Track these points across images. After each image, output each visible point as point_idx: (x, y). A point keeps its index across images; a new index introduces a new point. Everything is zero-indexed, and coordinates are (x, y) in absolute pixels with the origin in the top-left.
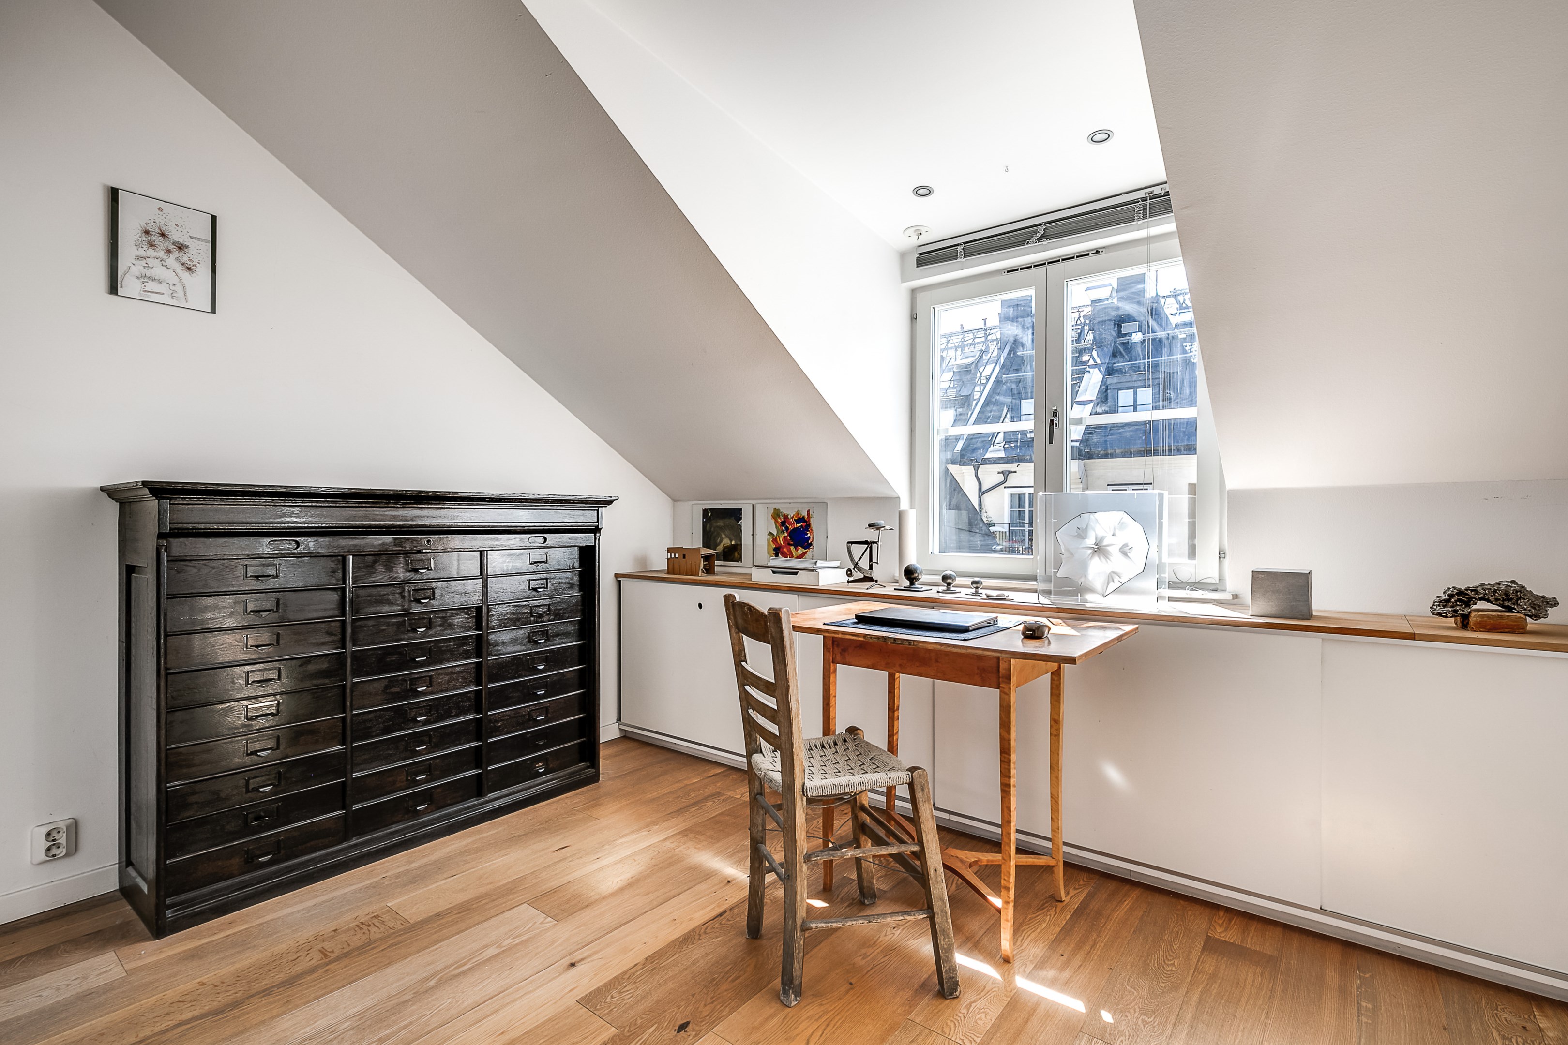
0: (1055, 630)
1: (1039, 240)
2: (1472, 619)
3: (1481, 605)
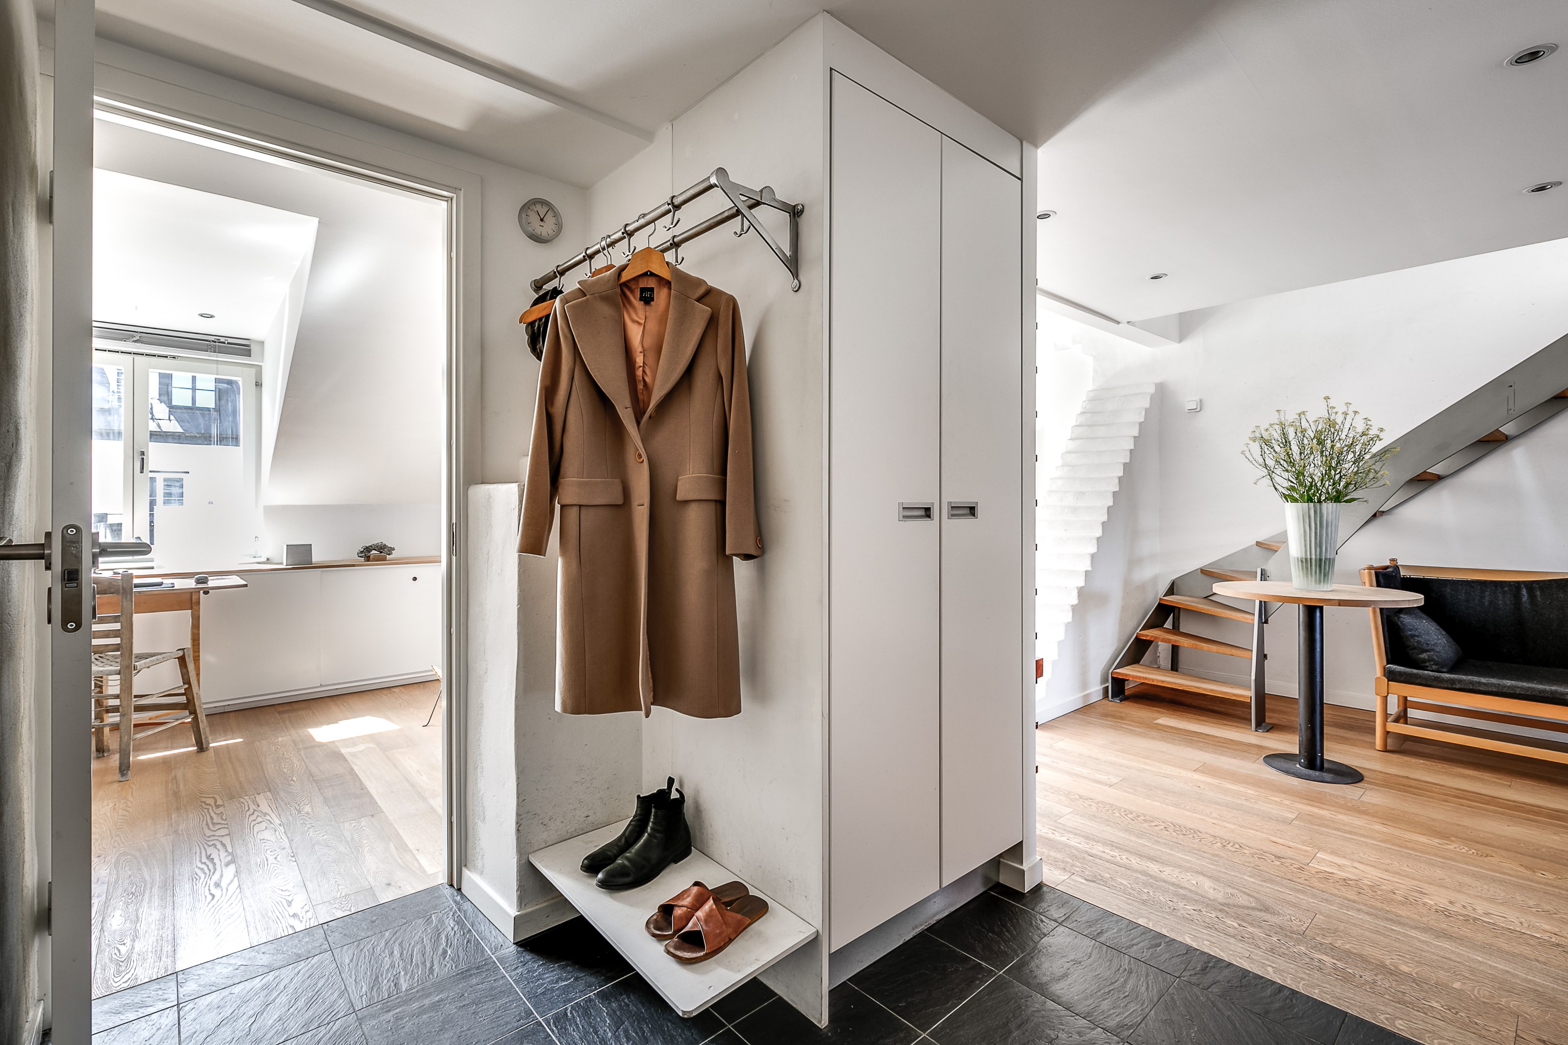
0: (209, 578)
1: (135, 341)
2: (371, 557)
3: (374, 552)
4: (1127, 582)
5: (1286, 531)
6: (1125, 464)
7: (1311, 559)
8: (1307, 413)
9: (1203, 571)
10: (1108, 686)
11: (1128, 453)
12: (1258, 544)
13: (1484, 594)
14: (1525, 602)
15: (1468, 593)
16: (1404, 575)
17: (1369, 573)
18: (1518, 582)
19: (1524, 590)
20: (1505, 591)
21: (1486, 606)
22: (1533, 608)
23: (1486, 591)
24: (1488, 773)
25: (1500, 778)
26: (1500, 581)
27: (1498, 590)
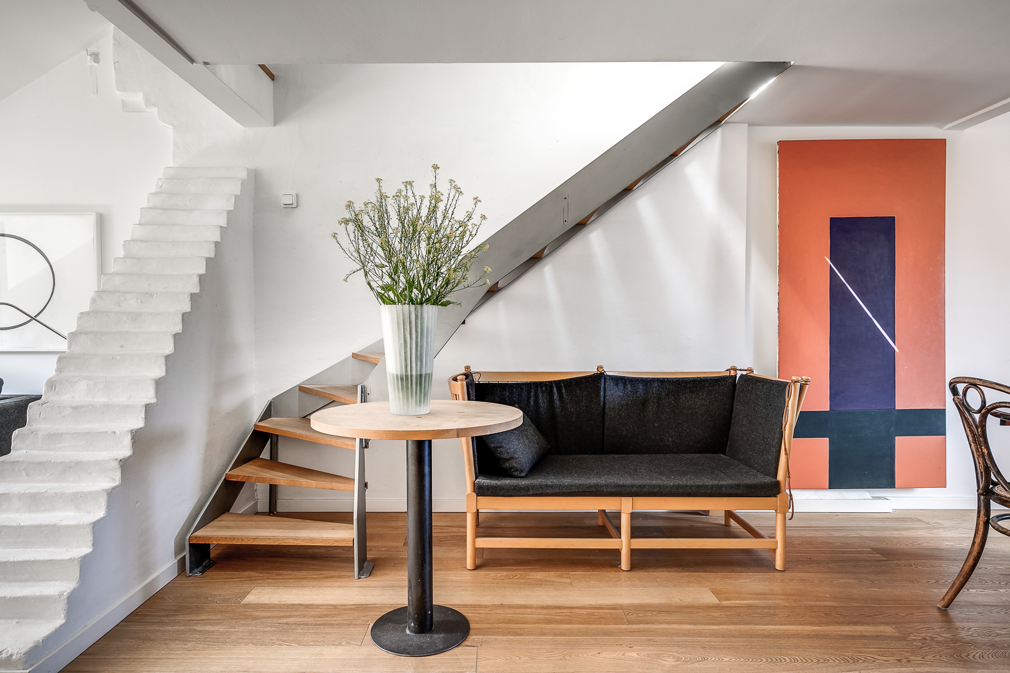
4: (212, 412)
5: (383, 339)
6: (208, 260)
7: (411, 375)
8: (414, 184)
9: (302, 389)
10: (185, 556)
11: (213, 246)
12: (355, 356)
13: (530, 394)
14: (556, 399)
15: (520, 395)
16: (478, 381)
17: (462, 385)
18: (551, 382)
19: (555, 389)
20: (543, 390)
21: (532, 406)
22: (561, 404)
23: (531, 392)
24: (552, 571)
25: (561, 575)
26: (540, 382)
27: (539, 390)
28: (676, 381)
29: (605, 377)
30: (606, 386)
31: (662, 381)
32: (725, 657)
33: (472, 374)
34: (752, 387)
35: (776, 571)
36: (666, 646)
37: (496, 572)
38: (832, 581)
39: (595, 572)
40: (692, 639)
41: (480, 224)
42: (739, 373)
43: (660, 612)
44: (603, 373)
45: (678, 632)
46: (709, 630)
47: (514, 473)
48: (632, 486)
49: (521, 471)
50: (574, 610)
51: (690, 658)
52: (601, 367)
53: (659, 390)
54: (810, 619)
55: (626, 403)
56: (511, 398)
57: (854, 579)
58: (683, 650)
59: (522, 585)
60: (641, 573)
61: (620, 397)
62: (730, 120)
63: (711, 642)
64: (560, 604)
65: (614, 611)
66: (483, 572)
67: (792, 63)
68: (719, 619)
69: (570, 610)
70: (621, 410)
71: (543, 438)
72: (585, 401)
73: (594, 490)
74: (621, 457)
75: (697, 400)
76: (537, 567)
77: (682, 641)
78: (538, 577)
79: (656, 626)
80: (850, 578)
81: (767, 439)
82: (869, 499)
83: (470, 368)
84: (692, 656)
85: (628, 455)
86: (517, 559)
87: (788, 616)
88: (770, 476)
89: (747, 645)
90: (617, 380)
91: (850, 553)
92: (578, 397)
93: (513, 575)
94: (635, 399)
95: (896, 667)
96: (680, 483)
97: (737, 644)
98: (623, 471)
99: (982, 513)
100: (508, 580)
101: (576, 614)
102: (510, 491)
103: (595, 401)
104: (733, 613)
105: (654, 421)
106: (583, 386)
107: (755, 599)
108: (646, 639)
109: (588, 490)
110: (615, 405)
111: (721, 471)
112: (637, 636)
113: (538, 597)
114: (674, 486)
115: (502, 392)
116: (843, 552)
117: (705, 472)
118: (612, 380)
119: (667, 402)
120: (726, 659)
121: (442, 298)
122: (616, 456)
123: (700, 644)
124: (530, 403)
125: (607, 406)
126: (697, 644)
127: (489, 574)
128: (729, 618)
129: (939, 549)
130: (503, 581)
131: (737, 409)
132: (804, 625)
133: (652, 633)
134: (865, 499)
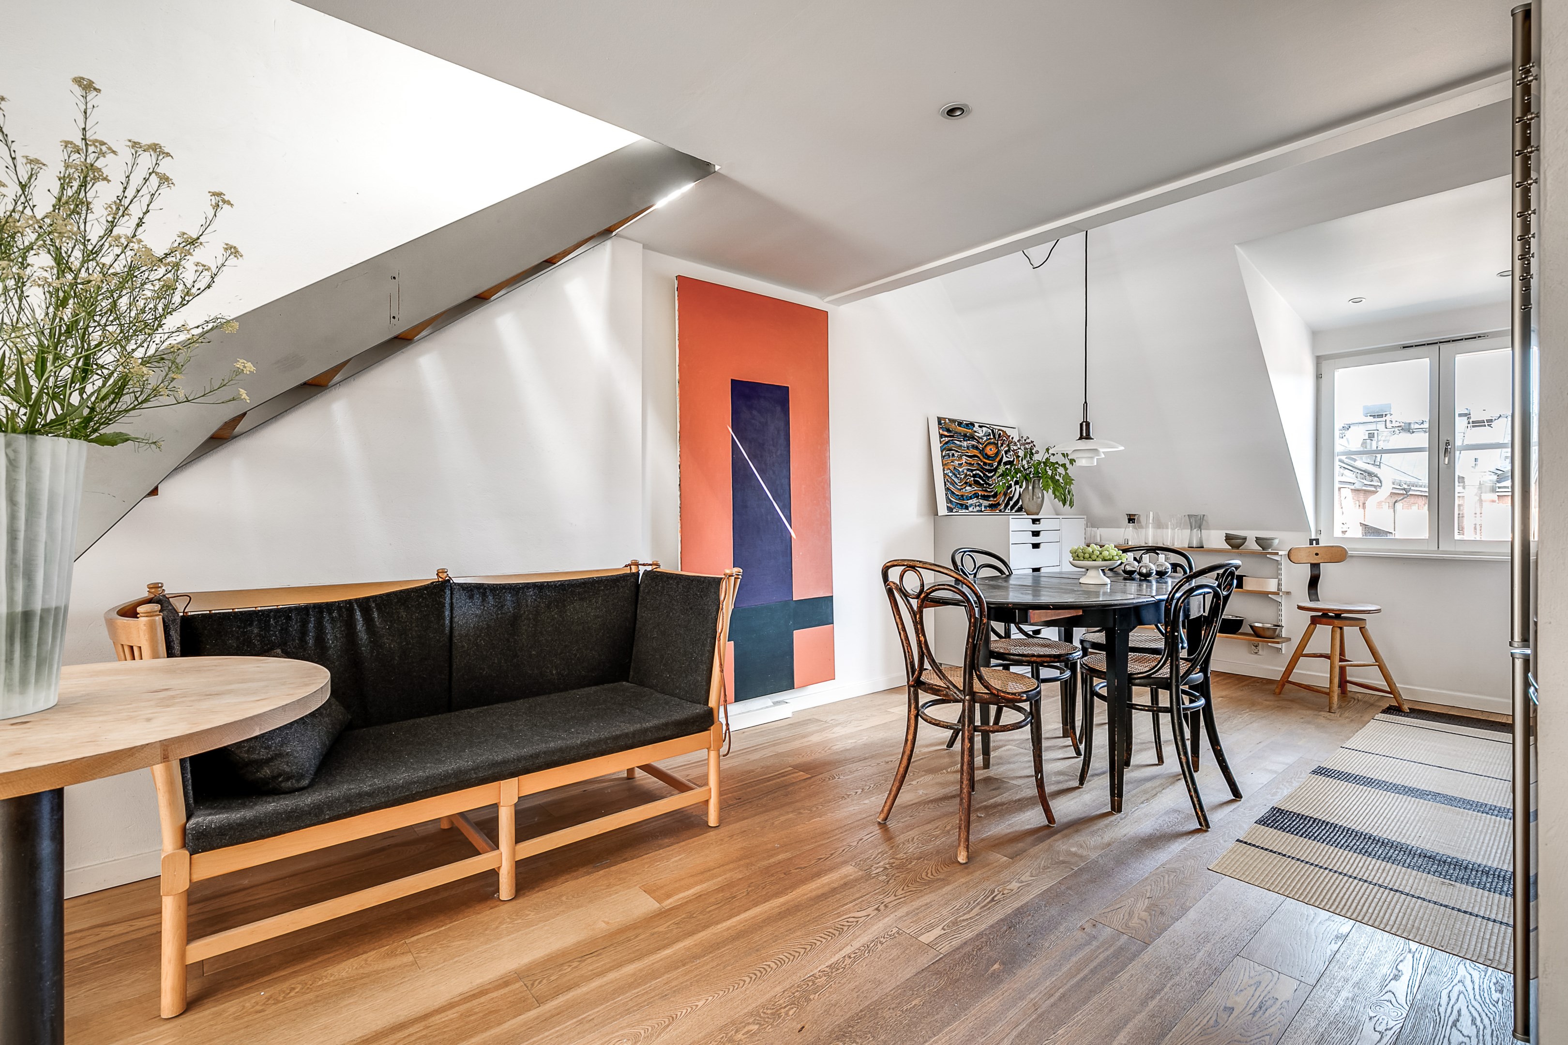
13: (307, 627)
14: (359, 631)
15: (285, 630)
16: (184, 612)
17: (152, 627)
18: (350, 602)
19: (358, 613)
20: (333, 617)
21: (311, 647)
22: (370, 638)
23: (309, 622)
24: (370, 951)
25: (392, 952)
26: (327, 603)
27: (325, 617)
28: (560, 585)
29: (451, 587)
30: (454, 601)
31: (540, 587)
32: (699, 1000)
33: (168, 598)
34: (663, 587)
35: (710, 829)
36: (610, 1021)
37: (242, 999)
38: (773, 823)
39: (455, 921)
40: (644, 990)
41: (223, 265)
42: (642, 570)
43: (582, 958)
44: (449, 581)
45: (620, 984)
46: (661, 960)
47: (283, 785)
48: (518, 760)
49: (301, 777)
50: (433, 1019)
51: (653, 1027)
52: (444, 571)
53: (535, 600)
54: (772, 887)
55: (487, 624)
56: (263, 637)
57: (792, 812)
58: (638, 1016)
59: (310, 1008)
60: (534, 896)
61: (476, 616)
62: (624, 233)
63: (670, 981)
64: (400, 1018)
65: (506, 990)
66: (207, 1012)
67: (717, 168)
68: (668, 935)
69: (423, 1023)
70: (478, 637)
71: (337, 703)
72: (416, 628)
73: (454, 781)
74: (481, 712)
75: (589, 610)
76: (337, 953)
77: (631, 1000)
78: (344, 974)
79: (584, 989)
80: (788, 813)
81: (692, 654)
82: (771, 706)
83: (162, 587)
84: (654, 1021)
85: (491, 706)
86: (290, 949)
87: (748, 893)
88: (700, 703)
89: (718, 965)
90: (472, 590)
91: (774, 779)
92: (404, 622)
93: (284, 992)
94: (501, 618)
95: (880, 920)
96: (591, 737)
97: (705, 968)
98: (492, 735)
99: (913, 706)
100: (274, 1007)
101: (437, 1027)
102: (277, 825)
103: (436, 626)
104: (683, 916)
105: (530, 648)
106: (413, 603)
107: (702, 882)
108: (575, 1023)
109: (442, 784)
110: (469, 630)
111: (633, 707)
112: (559, 1023)
113: (352, 1021)
114: (583, 744)
115: (244, 628)
116: (769, 779)
117: (613, 712)
118: (463, 590)
119: (548, 618)
120: (700, 1004)
121: (102, 424)
122: (473, 711)
123: (657, 992)
124: (307, 643)
125: (456, 633)
126: (653, 994)
127: (224, 1011)
128: (681, 928)
129: (847, 750)
130: (262, 1014)
131: (642, 617)
132: (770, 900)
133: (582, 1004)
134: (767, 707)
